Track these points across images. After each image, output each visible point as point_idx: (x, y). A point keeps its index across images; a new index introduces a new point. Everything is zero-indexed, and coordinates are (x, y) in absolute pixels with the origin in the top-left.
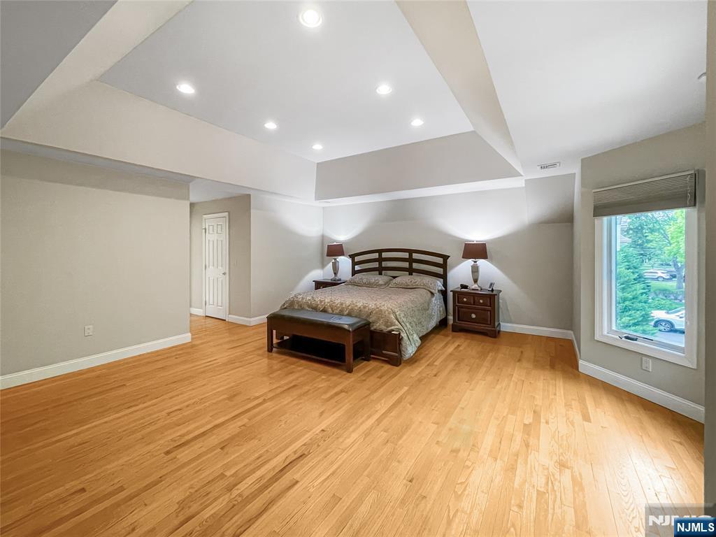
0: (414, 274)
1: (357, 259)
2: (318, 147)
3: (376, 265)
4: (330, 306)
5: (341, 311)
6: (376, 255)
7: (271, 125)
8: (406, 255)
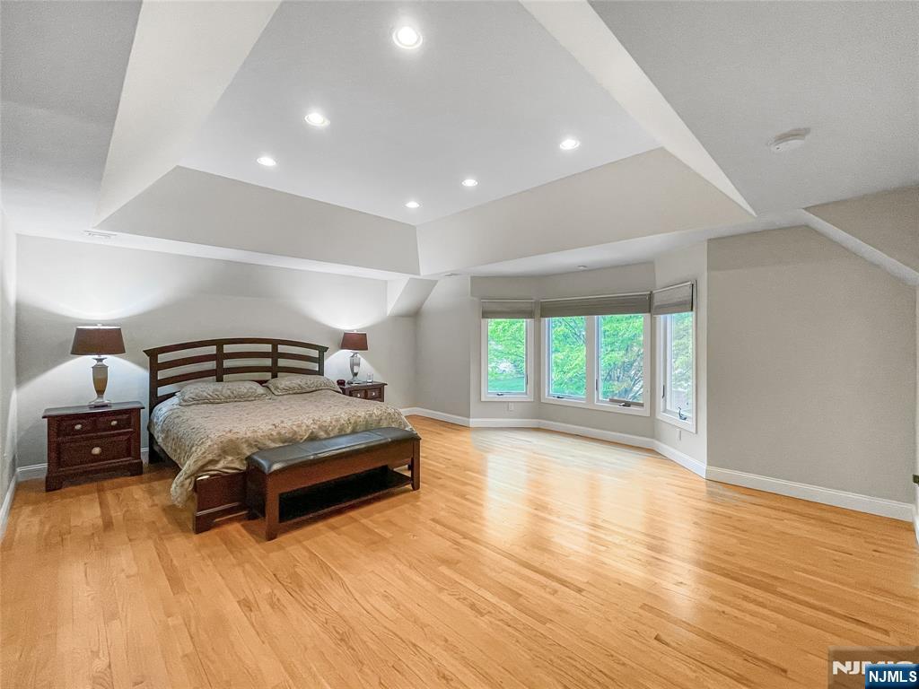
0: (279, 374)
1: (162, 358)
2: (267, 161)
3: (211, 365)
4: (320, 427)
5: (341, 430)
6: (212, 350)
7: (316, 119)
8: (268, 348)
